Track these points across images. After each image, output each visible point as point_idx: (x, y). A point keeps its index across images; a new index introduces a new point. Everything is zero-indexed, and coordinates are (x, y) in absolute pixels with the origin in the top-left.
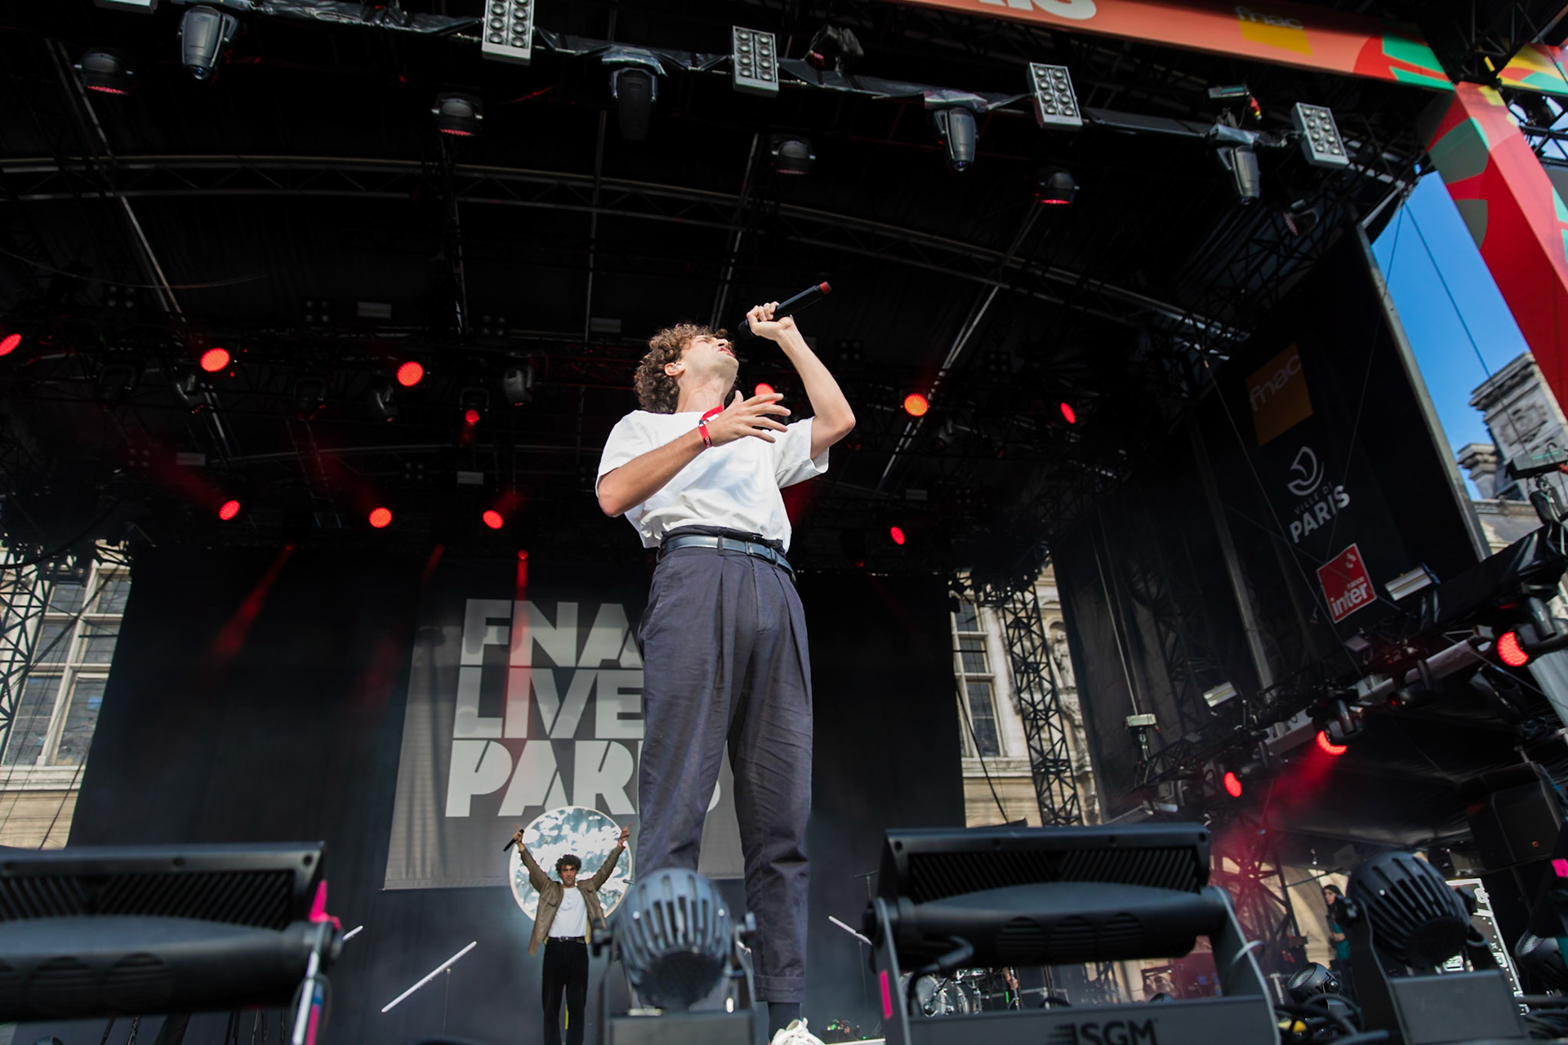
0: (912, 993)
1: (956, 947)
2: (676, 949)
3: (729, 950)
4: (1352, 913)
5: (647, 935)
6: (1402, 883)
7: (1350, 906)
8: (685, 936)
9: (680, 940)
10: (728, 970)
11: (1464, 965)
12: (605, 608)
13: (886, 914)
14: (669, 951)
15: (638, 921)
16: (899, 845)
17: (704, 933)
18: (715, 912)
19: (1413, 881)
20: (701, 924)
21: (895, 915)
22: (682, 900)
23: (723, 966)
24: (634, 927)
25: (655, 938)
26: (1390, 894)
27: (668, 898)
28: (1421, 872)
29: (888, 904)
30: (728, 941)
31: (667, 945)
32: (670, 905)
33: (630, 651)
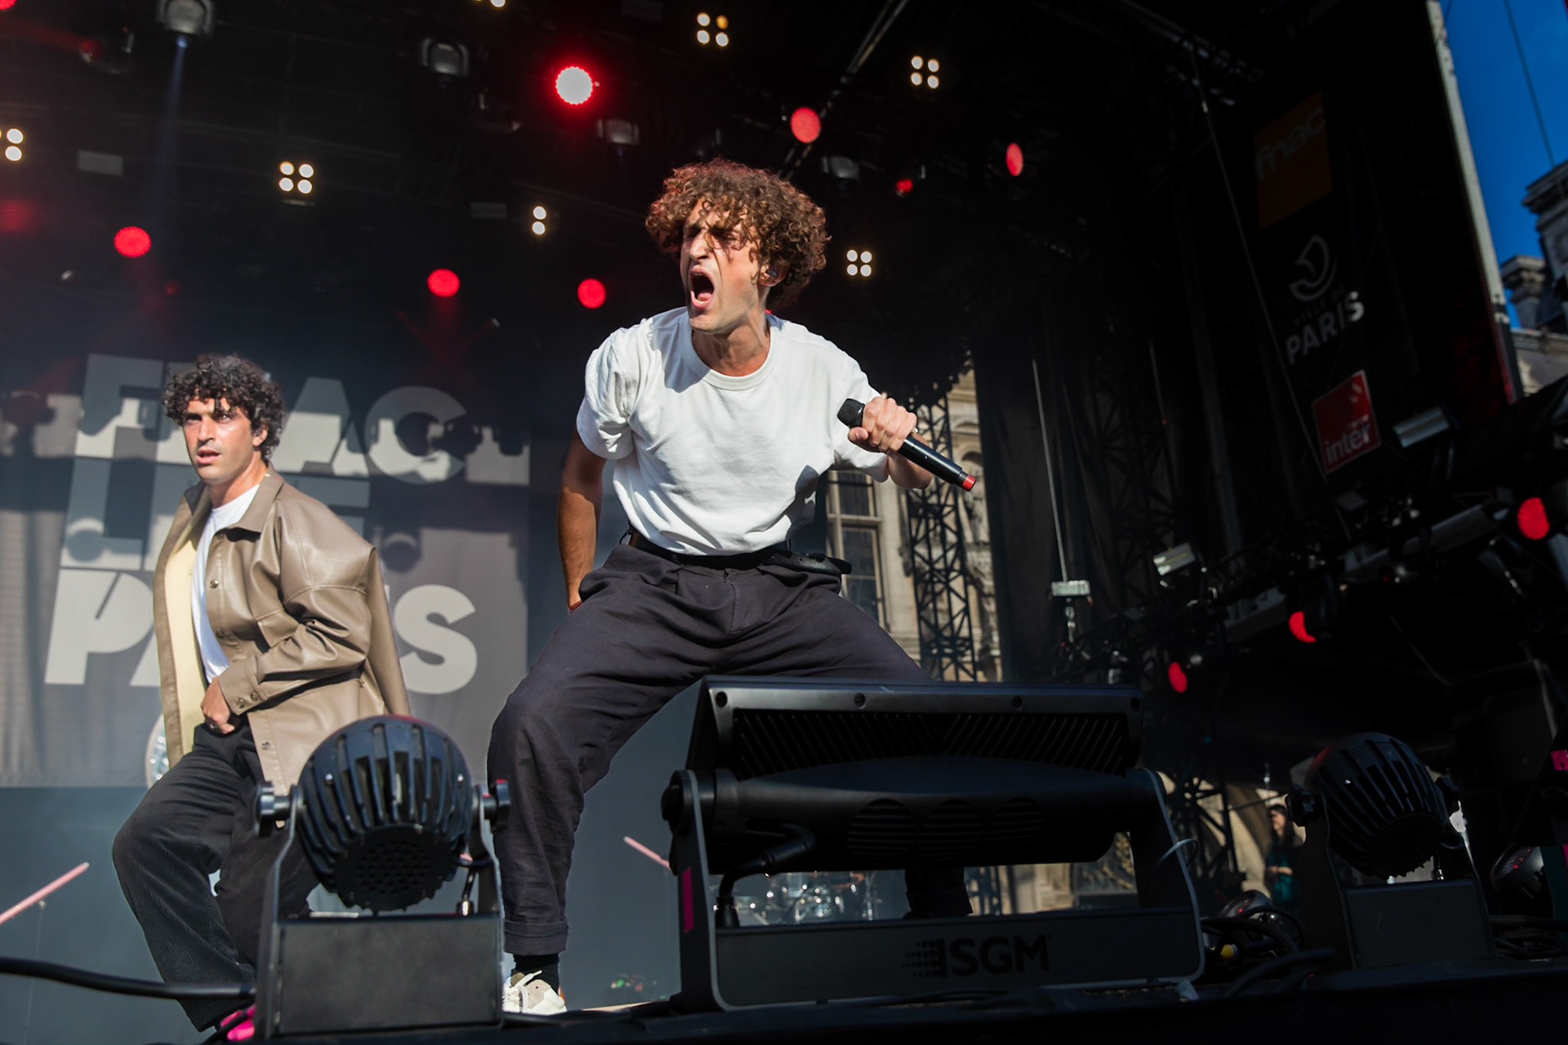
0: (725, 898)
1: (791, 838)
2: (388, 825)
3: (468, 831)
4: (1308, 807)
5: (347, 805)
6: (1373, 770)
7: (1307, 799)
8: (404, 808)
9: (396, 815)
10: (466, 857)
11: (1435, 872)
12: (314, 386)
13: (697, 795)
14: (379, 828)
15: (333, 786)
16: (722, 699)
17: (433, 806)
18: (454, 778)
19: (1387, 768)
20: (428, 796)
21: (710, 796)
22: (401, 757)
23: (459, 852)
24: (327, 793)
25: (358, 809)
26: (1358, 785)
27: (382, 755)
28: (1399, 758)
29: (700, 780)
30: (469, 821)
31: (376, 820)
32: (384, 764)
33: (351, 449)
